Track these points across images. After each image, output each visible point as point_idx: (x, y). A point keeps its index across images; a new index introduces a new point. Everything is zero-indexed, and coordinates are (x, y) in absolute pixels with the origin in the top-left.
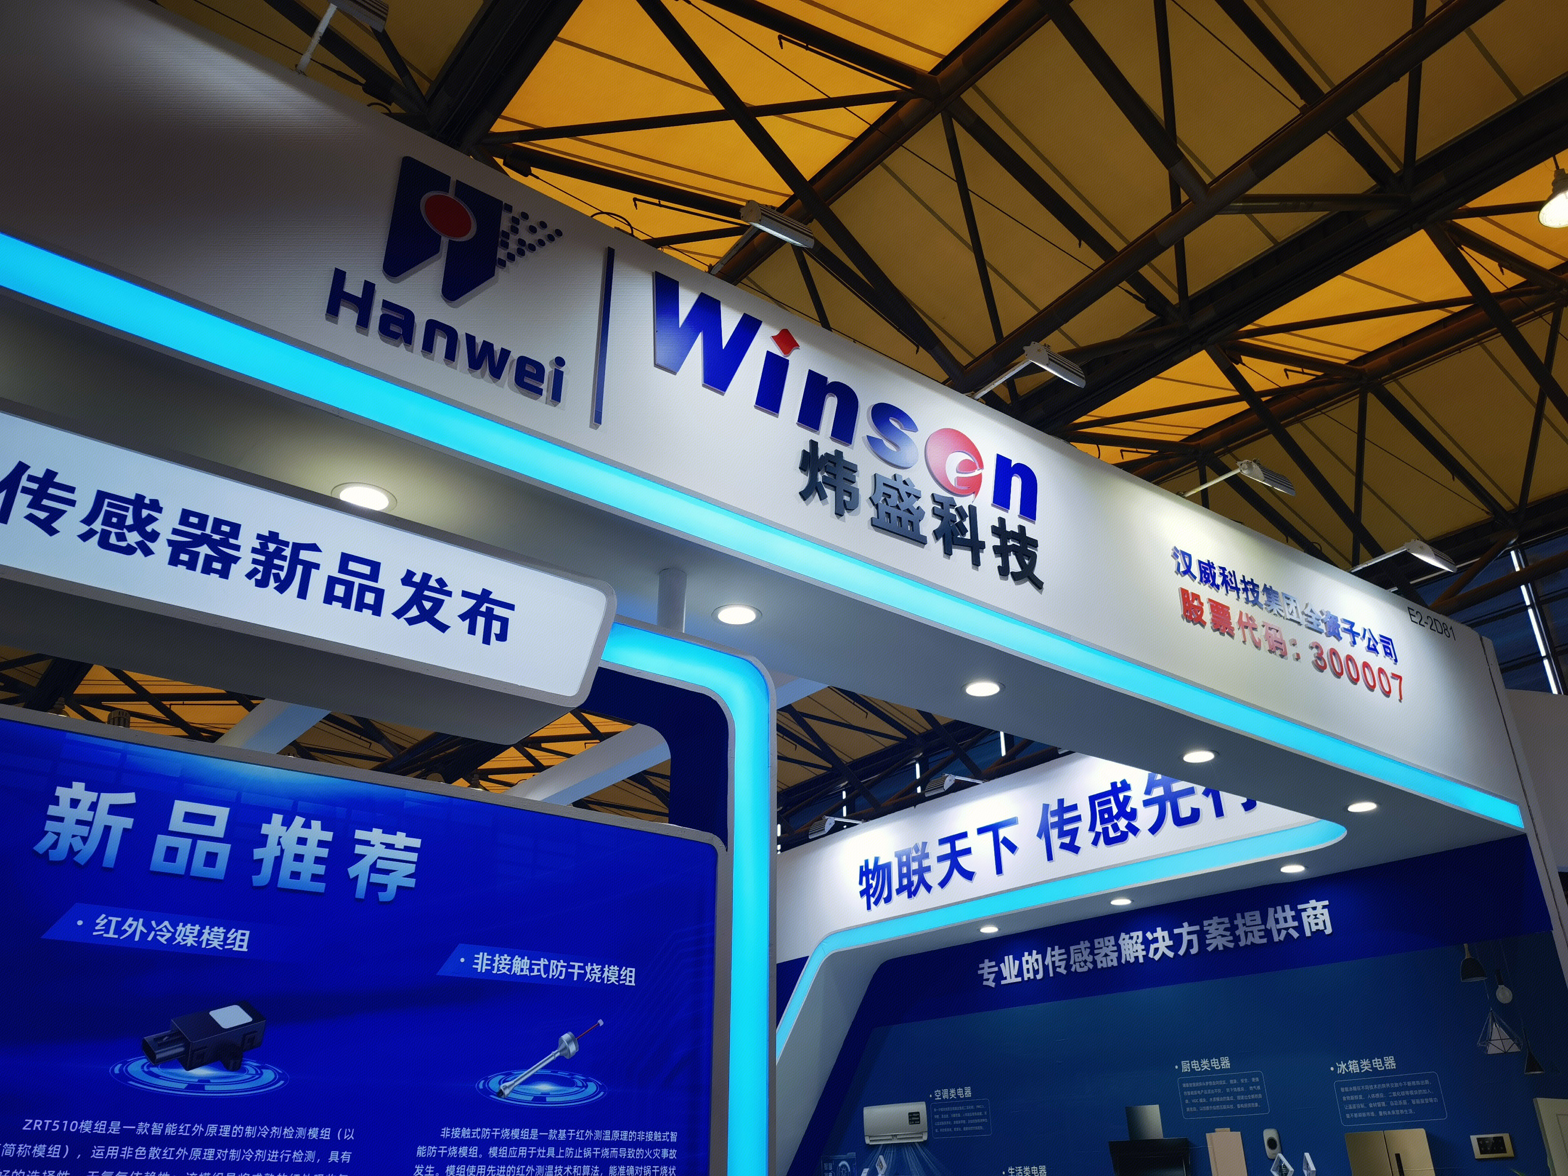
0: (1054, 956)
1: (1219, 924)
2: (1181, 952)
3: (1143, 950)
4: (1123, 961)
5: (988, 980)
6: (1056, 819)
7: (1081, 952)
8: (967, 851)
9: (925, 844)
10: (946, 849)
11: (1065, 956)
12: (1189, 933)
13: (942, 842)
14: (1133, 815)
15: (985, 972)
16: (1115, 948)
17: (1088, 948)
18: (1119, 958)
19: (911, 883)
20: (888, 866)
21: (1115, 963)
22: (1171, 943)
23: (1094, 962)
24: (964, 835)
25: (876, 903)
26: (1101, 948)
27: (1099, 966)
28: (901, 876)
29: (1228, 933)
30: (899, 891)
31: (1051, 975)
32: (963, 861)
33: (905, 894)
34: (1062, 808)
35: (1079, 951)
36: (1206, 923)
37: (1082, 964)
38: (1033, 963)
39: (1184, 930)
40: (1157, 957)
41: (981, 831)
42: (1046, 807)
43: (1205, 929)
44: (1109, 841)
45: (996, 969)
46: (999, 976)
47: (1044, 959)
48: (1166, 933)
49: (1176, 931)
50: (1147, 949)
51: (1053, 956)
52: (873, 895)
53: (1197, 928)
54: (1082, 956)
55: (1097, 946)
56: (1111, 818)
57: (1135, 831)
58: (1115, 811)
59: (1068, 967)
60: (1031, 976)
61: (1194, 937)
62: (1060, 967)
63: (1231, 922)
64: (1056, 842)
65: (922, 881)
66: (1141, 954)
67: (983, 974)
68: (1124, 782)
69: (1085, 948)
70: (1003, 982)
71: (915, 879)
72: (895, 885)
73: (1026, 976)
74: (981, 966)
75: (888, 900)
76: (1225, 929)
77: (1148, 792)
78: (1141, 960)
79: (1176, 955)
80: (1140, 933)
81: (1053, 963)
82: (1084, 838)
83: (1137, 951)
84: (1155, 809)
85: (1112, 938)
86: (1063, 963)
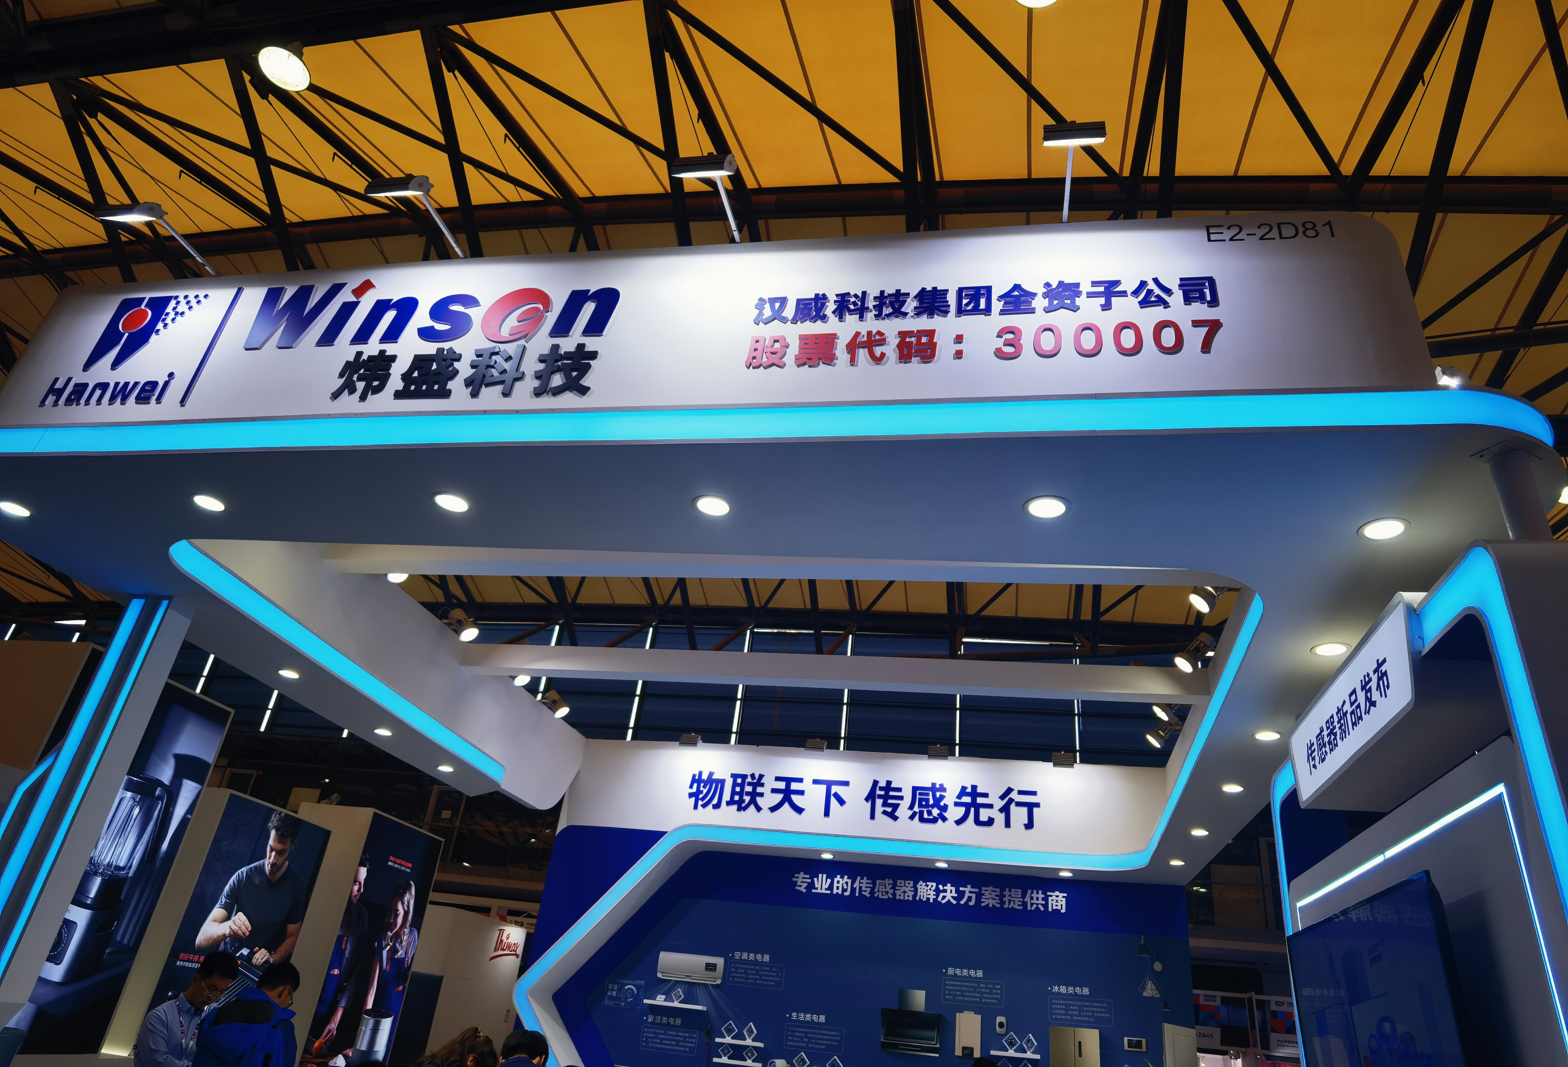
0: (863, 884)
1: (992, 891)
2: (962, 902)
3: (934, 895)
4: (917, 898)
5: (801, 886)
6: (882, 793)
7: (885, 886)
8: (801, 793)
9: (761, 776)
10: (782, 785)
11: (871, 885)
12: (970, 892)
13: (778, 779)
14: (945, 808)
15: (799, 881)
16: (913, 889)
17: (891, 884)
18: (915, 896)
19: (742, 800)
20: (722, 782)
21: (910, 898)
22: (956, 895)
23: (894, 894)
24: (800, 780)
25: (704, 806)
26: (902, 887)
27: (898, 897)
28: (733, 793)
29: (997, 898)
30: (729, 803)
31: (857, 894)
32: (795, 798)
33: (735, 807)
34: (888, 786)
35: (884, 884)
36: (983, 889)
37: (884, 893)
38: (843, 884)
39: (967, 890)
40: (943, 902)
41: (816, 782)
42: (876, 783)
43: (982, 892)
44: (922, 820)
45: (809, 881)
46: (811, 886)
47: (853, 884)
48: (953, 889)
49: (961, 889)
50: (937, 895)
51: (860, 883)
52: (702, 799)
53: (977, 890)
54: (886, 888)
55: (898, 884)
56: (927, 806)
57: (944, 819)
58: (931, 802)
59: (872, 892)
60: (840, 892)
61: (974, 896)
62: (865, 891)
63: (1001, 892)
64: (879, 808)
65: (753, 801)
66: (932, 897)
67: (797, 882)
68: (941, 785)
69: (889, 884)
70: (813, 891)
71: (747, 799)
72: (727, 796)
73: (835, 891)
74: (796, 875)
75: (717, 806)
76: (996, 896)
77: (959, 797)
78: (931, 901)
79: (958, 903)
80: (934, 884)
81: (860, 888)
82: (903, 811)
83: (929, 894)
84: (961, 811)
85: (912, 883)
86: (869, 890)
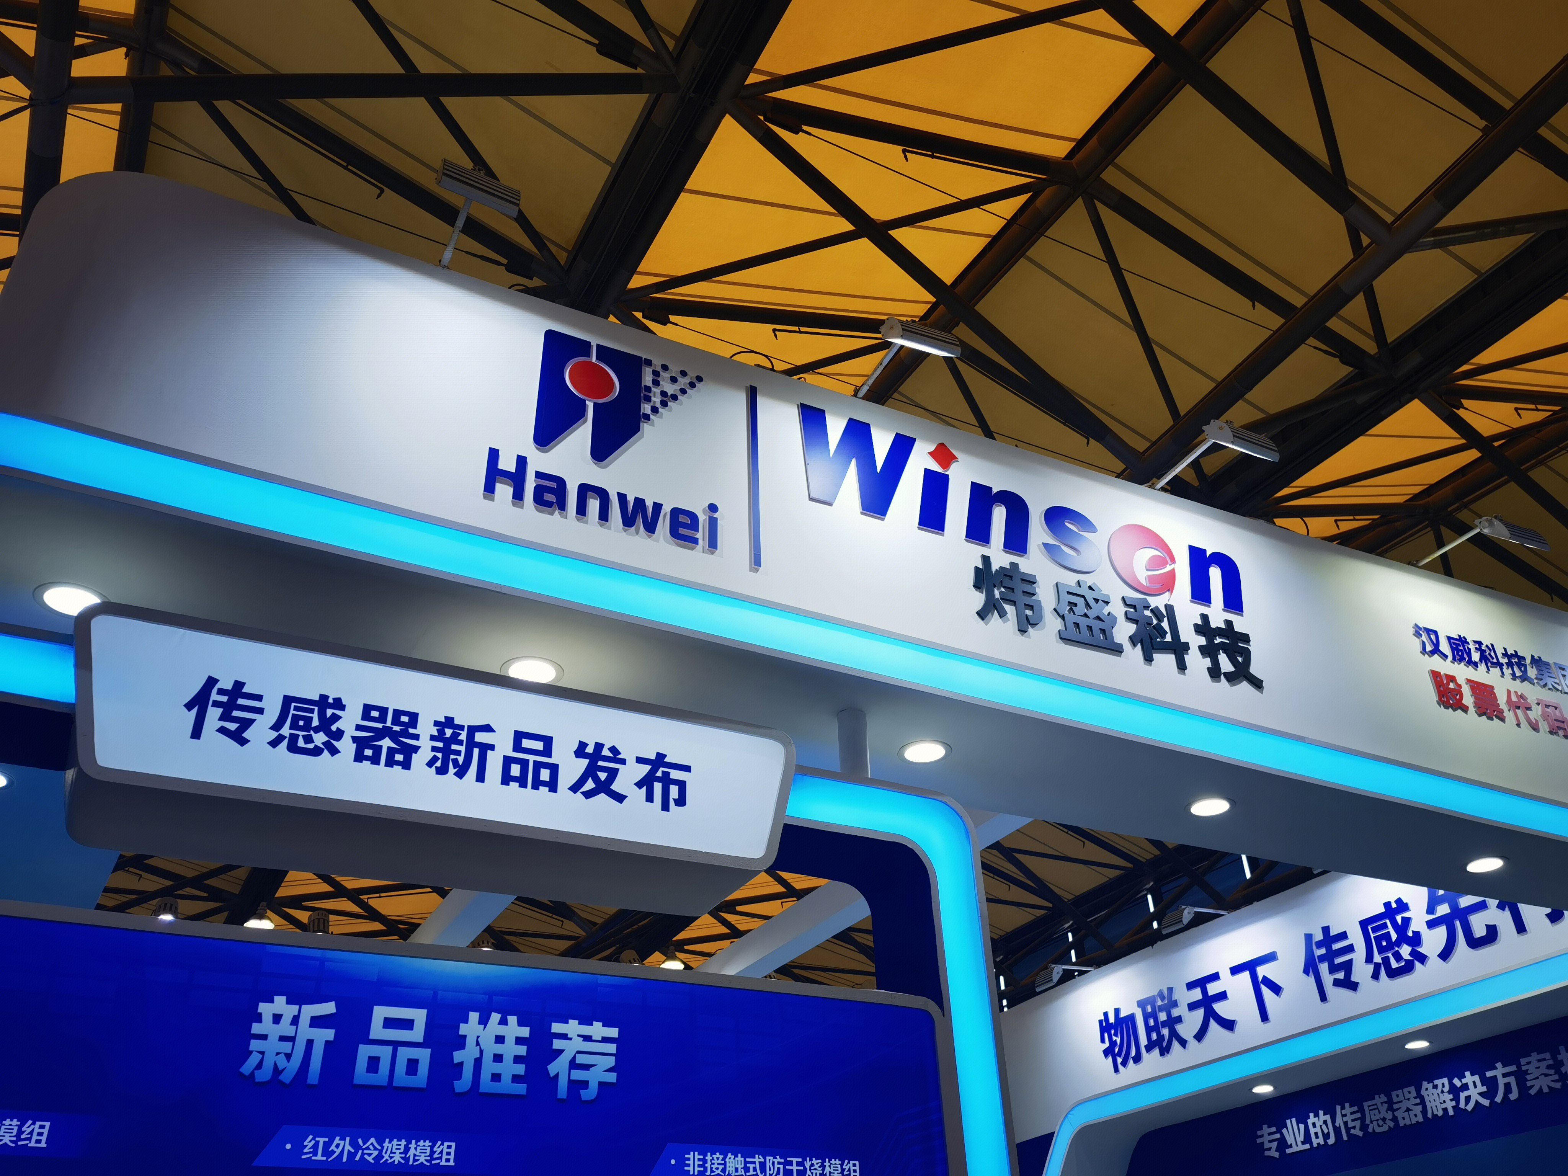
0: (1346, 1115)
1: (1539, 1061)
2: (1499, 1099)
3: (1451, 1100)
4: (1430, 1115)
5: (1269, 1149)
6: (1323, 951)
7: (1377, 1108)
8: (1223, 996)
9: (1170, 990)
10: (1196, 994)
11: (1359, 1115)
12: (1505, 1075)
13: (1191, 986)
14: (1416, 939)
15: (1266, 1139)
16: (1418, 1101)
17: (1385, 1102)
18: (1424, 1111)
19: (1161, 1037)
20: (1131, 1018)
21: (1420, 1119)
22: (1484, 1089)
23: (1395, 1119)
24: (1215, 977)
25: (1124, 1064)
26: (1401, 1102)
27: (1402, 1124)
28: (1149, 1030)
29: (1552, 1072)
30: (1149, 1048)
31: (1345, 1138)
32: (1219, 1007)
33: (1156, 1051)
34: (1329, 938)
35: (1375, 1107)
36: (1523, 1061)
37: (1381, 1123)
38: (1321, 1126)
39: (1498, 1072)
40: (1470, 1107)
41: (1235, 970)
42: (1308, 937)
43: (1524, 1068)
44: (1393, 974)
45: (1278, 1136)
46: (1283, 1144)
47: (1333, 1121)
48: (1476, 1078)
49: (1489, 1074)
50: (1456, 1099)
51: (1344, 1116)
52: (1119, 1054)
53: (1513, 1068)
54: (1380, 1113)
55: (1395, 1099)
56: (1391, 945)
57: (1422, 958)
58: (1394, 936)
59: (1364, 1127)
60: (1321, 1140)
61: (1512, 1080)
62: (1354, 1128)
63: (1554, 1057)
64: (1328, 979)
65: (1174, 1034)
66: (1450, 1105)
67: (1263, 1143)
68: (1399, 901)
69: (1382, 1103)
70: (1288, 1151)
71: (1165, 1032)
72: (1143, 1041)
73: (1315, 1142)
74: (1259, 1133)
75: (1137, 1059)
76: (1548, 1067)
77: (1431, 910)
78: (1451, 1112)
79: (1493, 1103)
80: (1445, 1080)
81: (1346, 1123)
82: (1362, 971)
83: (1444, 1102)
84: (1441, 932)
85: (1412, 1089)
86: (1358, 1124)
